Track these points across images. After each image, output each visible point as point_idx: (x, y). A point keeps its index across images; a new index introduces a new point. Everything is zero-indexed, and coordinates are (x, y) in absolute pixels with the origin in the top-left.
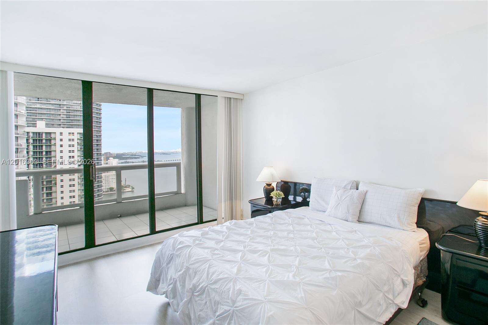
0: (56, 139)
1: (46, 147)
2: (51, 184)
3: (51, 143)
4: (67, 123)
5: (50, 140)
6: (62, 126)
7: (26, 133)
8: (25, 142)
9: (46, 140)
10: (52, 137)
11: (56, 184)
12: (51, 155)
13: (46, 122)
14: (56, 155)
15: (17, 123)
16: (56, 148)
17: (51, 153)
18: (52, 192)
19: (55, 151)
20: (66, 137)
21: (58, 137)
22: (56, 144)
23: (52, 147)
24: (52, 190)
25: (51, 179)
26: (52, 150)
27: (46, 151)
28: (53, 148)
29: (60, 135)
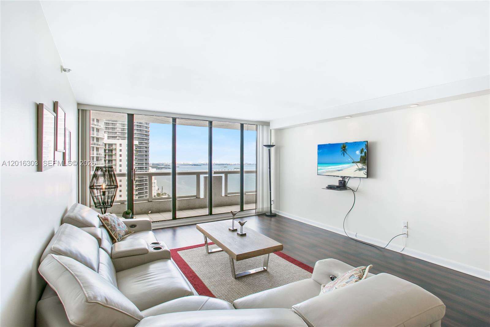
0: (116, 150)
1: (108, 156)
3: (112, 153)
4: (121, 135)
5: (112, 151)
6: (118, 138)
7: (104, 145)
8: (103, 151)
9: (109, 150)
13: (108, 134)
14: (116, 164)
15: (94, 135)
16: (116, 157)
17: (112, 161)
19: (116, 160)
21: (118, 148)
26: (113, 159)
27: (108, 160)
28: (114, 158)
29: (120, 146)
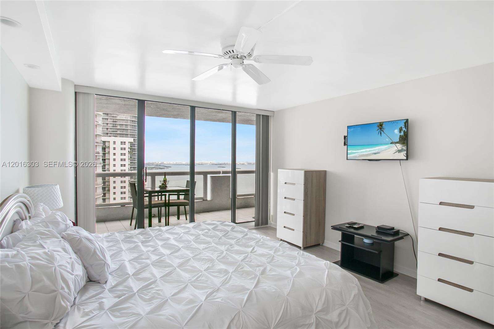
2: (105, 191)
10: (106, 145)
11: (109, 190)
12: (105, 163)
18: (105, 199)
20: (118, 146)
22: (110, 152)
23: (106, 155)
24: (105, 197)
25: (105, 186)
